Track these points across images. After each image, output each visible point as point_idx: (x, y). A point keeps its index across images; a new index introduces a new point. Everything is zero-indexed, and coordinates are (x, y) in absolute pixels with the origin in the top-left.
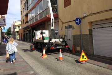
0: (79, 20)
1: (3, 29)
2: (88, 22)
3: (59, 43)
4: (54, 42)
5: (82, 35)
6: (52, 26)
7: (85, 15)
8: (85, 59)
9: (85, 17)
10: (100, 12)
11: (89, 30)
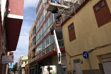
0: (86, 53)
5: (92, 70)
6: (60, 61)
7: (92, 48)
9: (92, 50)
10: (106, 45)
11: (99, 64)
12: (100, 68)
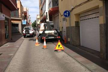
0: (67, 12)
1: (23, 22)
2: (75, 14)
3: (52, 34)
4: (48, 33)
5: (71, 27)
6: (47, 19)
7: (72, 7)
8: (61, 48)
9: (73, 9)
11: (75, 22)
12: (75, 25)
